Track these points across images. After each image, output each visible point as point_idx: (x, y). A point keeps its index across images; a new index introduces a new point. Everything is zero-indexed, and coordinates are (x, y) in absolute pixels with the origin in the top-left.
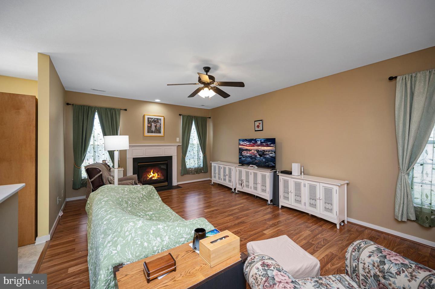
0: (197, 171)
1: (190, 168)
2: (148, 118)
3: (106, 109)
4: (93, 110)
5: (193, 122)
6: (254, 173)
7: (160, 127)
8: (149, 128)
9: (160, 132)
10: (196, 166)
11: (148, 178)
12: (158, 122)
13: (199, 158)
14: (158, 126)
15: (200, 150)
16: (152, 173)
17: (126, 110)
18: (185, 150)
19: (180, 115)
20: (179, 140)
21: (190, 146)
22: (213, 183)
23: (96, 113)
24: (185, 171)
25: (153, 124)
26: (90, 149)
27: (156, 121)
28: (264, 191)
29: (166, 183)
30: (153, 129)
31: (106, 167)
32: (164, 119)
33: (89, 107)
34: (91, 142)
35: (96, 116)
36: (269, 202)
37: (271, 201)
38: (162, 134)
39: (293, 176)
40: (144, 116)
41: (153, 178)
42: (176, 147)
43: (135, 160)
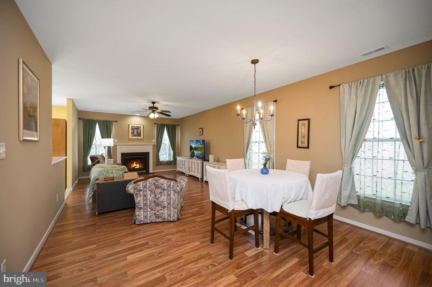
0: (169, 163)
1: (163, 161)
2: (132, 126)
3: (103, 121)
4: (95, 122)
5: (165, 128)
6: (194, 162)
7: (141, 132)
8: (133, 133)
9: (140, 136)
10: (168, 160)
11: (132, 167)
12: (139, 129)
13: (170, 155)
14: (139, 131)
15: (171, 148)
16: (135, 164)
17: (116, 121)
18: (158, 148)
19: (155, 124)
20: (154, 141)
21: (162, 145)
22: (178, 171)
23: (97, 124)
24: (159, 163)
25: (135, 130)
26: (93, 146)
27: (138, 128)
28: (198, 173)
29: (145, 171)
30: (135, 133)
31: (102, 157)
32: (144, 126)
33: (93, 120)
34: (94, 142)
35: (97, 125)
36: (200, 180)
37: (201, 179)
38: (142, 137)
39: (210, 163)
40: (129, 125)
41: (136, 167)
42: (152, 146)
43: (123, 154)
